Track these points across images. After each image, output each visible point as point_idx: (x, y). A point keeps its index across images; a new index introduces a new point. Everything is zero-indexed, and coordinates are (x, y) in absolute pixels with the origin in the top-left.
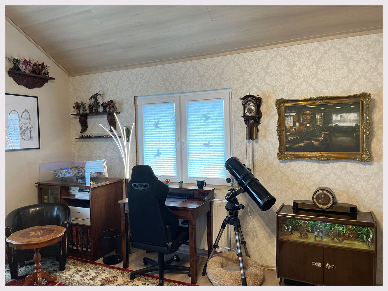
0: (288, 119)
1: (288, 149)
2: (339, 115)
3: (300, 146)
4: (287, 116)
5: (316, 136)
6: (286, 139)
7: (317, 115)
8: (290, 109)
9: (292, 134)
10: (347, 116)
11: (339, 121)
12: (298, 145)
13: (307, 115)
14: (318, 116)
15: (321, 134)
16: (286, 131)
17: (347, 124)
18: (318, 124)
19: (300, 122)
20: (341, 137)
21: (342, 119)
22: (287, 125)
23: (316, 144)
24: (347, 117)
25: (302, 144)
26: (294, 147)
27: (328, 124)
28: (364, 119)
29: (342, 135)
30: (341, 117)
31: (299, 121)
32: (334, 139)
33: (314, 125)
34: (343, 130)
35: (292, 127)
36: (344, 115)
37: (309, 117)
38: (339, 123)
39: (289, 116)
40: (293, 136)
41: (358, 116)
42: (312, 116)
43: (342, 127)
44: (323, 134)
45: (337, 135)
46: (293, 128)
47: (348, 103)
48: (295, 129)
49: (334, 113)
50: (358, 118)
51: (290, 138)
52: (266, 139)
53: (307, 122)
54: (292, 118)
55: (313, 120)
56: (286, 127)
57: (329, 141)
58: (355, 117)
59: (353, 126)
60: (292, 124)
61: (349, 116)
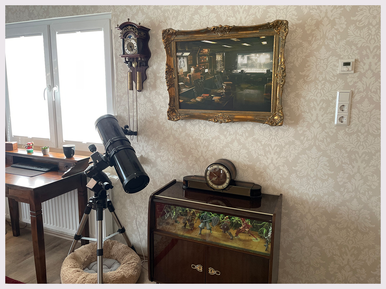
0: (181, 61)
1: (181, 106)
2: (246, 57)
3: (197, 101)
4: (180, 57)
5: (216, 88)
6: (179, 90)
7: (217, 56)
8: (182, 46)
9: (187, 84)
10: (256, 58)
11: (246, 65)
12: (194, 101)
13: (205, 55)
14: (219, 58)
15: (223, 85)
16: (178, 80)
17: (255, 69)
18: (218, 69)
19: (196, 67)
20: (248, 90)
21: (250, 62)
22: (180, 70)
23: (216, 98)
24: (256, 60)
25: (198, 99)
26: (189, 103)
27: (232, 70)
28: (278, 63)
29: (250, 86)
30: (248, 58)
31: (194, 64)
32: (239, 92)
33: (214, 70)
34: (251, 78)
35: (185, 74)
36: (253, 56)
37: (207, 59)
38: (245, 68)
39: (182, 56)
40: (187, 87)
41: (271, 58)
42: (210, 57)
43: (249, 75)
44: (225, 85)
45: (243, 86)
46: (188, 75)
47: (259, 38)
48: (190, 76)
49: (240, 53)
50: (271, 61)
51: (184, 89)
52: (156, 90)
53: (204, 66)
54: (185, 60)
55: (213, 63)
56: (178, 73)
57: (232, 94)
58: (267, 59)
59: (263, 73)
60: (185, 69)
61: (258, 57)
